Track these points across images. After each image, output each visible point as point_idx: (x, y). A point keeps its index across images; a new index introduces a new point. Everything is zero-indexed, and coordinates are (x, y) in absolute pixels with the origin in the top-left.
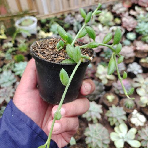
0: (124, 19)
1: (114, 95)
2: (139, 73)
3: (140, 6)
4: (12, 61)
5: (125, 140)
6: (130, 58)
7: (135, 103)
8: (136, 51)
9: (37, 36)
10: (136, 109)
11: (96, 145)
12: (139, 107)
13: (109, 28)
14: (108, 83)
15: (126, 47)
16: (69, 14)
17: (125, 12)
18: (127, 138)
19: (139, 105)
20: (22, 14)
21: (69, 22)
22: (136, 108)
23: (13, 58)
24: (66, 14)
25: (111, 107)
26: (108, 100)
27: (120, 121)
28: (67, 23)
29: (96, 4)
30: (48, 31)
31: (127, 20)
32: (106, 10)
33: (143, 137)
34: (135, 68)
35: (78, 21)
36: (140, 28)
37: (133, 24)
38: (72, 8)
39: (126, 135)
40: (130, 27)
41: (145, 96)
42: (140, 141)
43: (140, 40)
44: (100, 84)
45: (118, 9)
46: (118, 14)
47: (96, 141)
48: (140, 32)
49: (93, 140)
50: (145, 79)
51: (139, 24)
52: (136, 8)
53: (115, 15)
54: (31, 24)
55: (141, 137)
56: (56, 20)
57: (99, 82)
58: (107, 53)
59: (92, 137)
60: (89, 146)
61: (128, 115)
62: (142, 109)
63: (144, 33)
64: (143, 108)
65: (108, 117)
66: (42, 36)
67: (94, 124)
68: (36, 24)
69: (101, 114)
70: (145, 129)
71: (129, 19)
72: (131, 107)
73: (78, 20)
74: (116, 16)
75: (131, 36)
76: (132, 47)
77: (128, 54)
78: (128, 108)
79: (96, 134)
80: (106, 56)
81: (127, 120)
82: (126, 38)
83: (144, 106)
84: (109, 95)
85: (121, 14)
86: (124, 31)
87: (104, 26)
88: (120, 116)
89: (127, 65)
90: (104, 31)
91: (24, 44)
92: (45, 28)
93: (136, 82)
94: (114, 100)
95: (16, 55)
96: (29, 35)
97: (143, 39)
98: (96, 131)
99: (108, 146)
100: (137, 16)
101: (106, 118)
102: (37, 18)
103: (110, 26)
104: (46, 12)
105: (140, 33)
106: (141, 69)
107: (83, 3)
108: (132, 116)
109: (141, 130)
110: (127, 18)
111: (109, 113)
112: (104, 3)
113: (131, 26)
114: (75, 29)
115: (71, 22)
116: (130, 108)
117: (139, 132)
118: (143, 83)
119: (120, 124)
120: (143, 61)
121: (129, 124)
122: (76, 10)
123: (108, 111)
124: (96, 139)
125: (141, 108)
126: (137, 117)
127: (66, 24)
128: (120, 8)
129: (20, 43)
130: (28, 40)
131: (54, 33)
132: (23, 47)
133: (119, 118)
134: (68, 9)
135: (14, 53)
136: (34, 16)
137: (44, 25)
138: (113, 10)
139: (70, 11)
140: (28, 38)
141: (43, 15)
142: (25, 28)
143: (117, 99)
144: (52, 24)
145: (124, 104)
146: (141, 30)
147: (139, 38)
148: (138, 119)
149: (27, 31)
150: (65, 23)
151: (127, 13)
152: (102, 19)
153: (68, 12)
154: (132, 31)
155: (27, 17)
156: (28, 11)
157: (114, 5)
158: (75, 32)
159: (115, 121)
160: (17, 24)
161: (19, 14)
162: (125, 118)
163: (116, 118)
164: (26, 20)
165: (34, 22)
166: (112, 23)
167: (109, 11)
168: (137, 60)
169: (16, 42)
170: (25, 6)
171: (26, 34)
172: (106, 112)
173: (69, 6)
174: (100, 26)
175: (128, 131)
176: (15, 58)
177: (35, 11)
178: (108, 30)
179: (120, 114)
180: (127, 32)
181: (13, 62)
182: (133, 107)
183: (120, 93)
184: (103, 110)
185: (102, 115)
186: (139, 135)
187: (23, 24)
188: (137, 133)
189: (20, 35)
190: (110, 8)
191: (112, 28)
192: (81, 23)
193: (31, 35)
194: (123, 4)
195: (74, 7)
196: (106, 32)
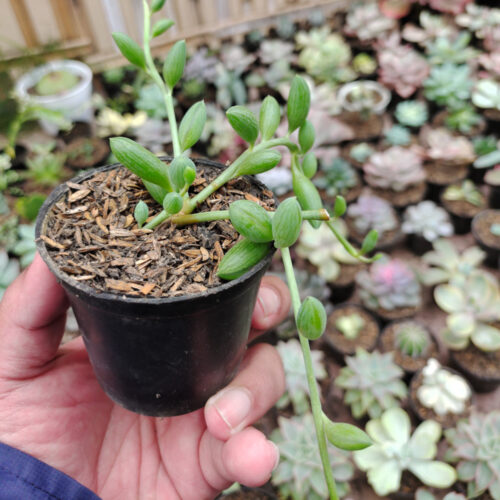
0: (385, 58)
1: (362, 316)
2: (441, 237)
3: (435, 12)
4: (8, 217)
5: (404, 464)
6: (410, 187)
7: (433, 339)
8: (427, 163)
9: (94, 127)
10: (435, 358)
11: (306, 489)
12: (444, 350)
13: (335, 88)
14: (340, 276)
15: (396, 152)
16: (199, 48)
17: (389, 32)
18: (411, 456)
19: (446, 344)
20: (38, 55)
21: (200, 75)
22: (434, 354)
23: (11, 207)
24: (189, 49)
25: (353, 355)
26: (340, 333)
27: (386, 402)
28: (195, 79)
29: (290, 9)
30: (130, 109)
31: (396, 60)
32: (326, 30)
33: (463, 450)
34: (428, 219)
35: (231, 71)
36: (440, 86)
37: (418, 72)
38: (210, 28)
39: (405, 447)
40: (406, 84)
41: (464, 311)
42: (454, 465)
43: (442, 124)
44: (314, 279)
45: (365, 23)
46: (367, 41)
47: (307, 473)
48: (440, 98)
49: (297, 471)
50: (461, 253)
51: (437, 73)
52: (425, 18)
53: (356, 44)
54: (70, 88)
55: (455, 449)
57: (310, 275)
58: (332, 176)
59: (292, 463)
60: (285, 492)
61: (409, 378)
62: (457, 357)
63: (452, 102)
64: (459, 352)
65: (345, 391)
66: (110, 127)
67: (299, 415)
68: (87, 85)
69: (320, 382)
70: (468, 423)
71: (400, 56)
72: (420, 351)
73: (230, 65)
74: (360, 47)
75: (412, 113)
76: (416, 150)
77: (403, 173)
78: (410, 354)
79: (306, 451)
80: (331, 183)
81: (409, 397)
82: (395, 121)
83: (461, 345)
84: (346, 314)
85: (375, 40)
86: (386, 98)
87: (318, 82)
88: (383, 384)
89: (400, 212)
90: (321, 99)
91: (50, 157)
92: (122, 99)
93: (433, 266)
94: (362, 332)
95: (22, 196)
96: (67, 125)
97: (451, 120)
98: (304, 442)
99: (347, 487)
100: (427, 44)
101: (337, 393)
102: (90, 66)
103: (341, 84)
105: (440, 103)
106: (448, 221)
107: (247, 7)
108: (425, 381)
109: (454, 426)
110: (396, 54)
111: (347, 377)
112: (318, 7)
113: (410, 79)
114: (223, 96)
115: (208, 74)
116: (415, 354)
117: (450, 434)
118: (457, 269)
119: (383, 411)
120: (452, 194)
121: (416, 408)
122: (225, 35)
123: (344, 371)
124: (304, 466)
125: (452, 352)
126: (439, 384)
127: (191, 81)
128: (371, 21)
129: (34, 155)
130: (61, 143)
131: (151, 114)
132: (47, 167)
133: (379, 392)
134: (197, 31)
135: (16, 190)
136: (79, 59)
137: (116, 90)
138: (348, 30)
139: (203, 36)
140: (61, 134)
141: (110, 56)
142: (50, 102)
143: (373, 328)
144: (144, 83)
145: (397, 343)
146: (443, 92)
147: (439, 117)
148: (445, 391)
149: (58, 112)
150: (188, 79)
151: (395, 38)
152: (312, 59)
153: (198, 41)
154: (413, 97)
155: (55, 65)
156: (57, 43)
157: (352, 12)
158: (222, 108)
159: (367, 401)
160: (20, 91)
161: (26, 54)
162: (400, 390)
163: (369, 390)
164: (52, 75)
165: (80, 79)
166: (345, 74)
167: (334, 31)
168: (434, 193)
169: (20, 150)
170: (47, 27)
171: (55, 122)
172: (338, 374)
173: (200, 21)
175: (412, 434)
176: (20, 205)
177: (83, 41)
178: (332, 95)
179: (383, 378)
180: (396, 99)
181: (13, 221)
182: (424, 351)
183: (380, 308)
184: (327, 369)
185: (325, 385)
186: (449, 445)
187: (43, 87)
188: (442, 438)
189: (32, 125)
190: (338, 21)
191: (346, 90)
192: (244, 76)
193: (73, 123)
194: (380, 8)
195: (218, 24)
196: (326, 103)
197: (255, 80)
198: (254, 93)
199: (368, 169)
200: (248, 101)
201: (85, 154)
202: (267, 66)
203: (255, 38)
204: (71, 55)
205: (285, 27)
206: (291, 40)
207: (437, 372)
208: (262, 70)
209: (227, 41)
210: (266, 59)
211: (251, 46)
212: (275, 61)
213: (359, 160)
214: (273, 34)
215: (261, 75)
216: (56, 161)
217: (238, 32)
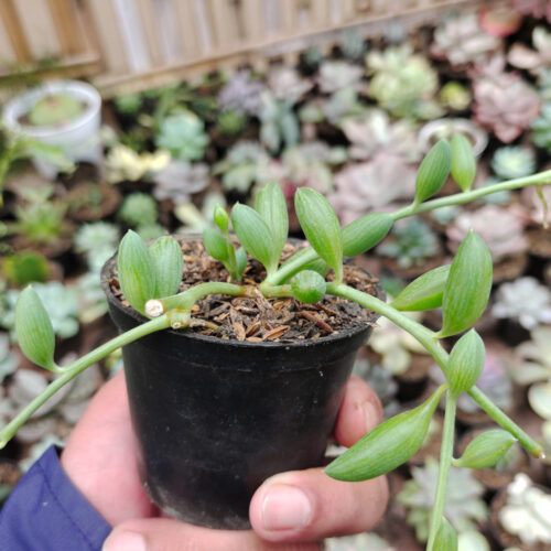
0: (483, 89)
2: (542, 324)
6: (506, 259)
7: (524, 450)
8: (531, 228)
9: (103, 169)
10: (525, 472)
12: (536, 464)
13: (416, 127)
14: (410, 369)
15: (489, 213)
16: (240, 69)
17: (490, 54)
20: (29, 74)
21: (240, 106)
22: (524, 468)
24: (228, 72)
25: (421, 465)
27: (460, 523)
28: (234, 110)
29: (360, 20)
30: (149, 146)
31: (498, 92)
32: (407, 49)
34: (527, 301)
35: (280, 102)
37: (525, 110)
38: (254, 43)
40: (508, 124)
44: (377, 371)
45: (458, 42)
46: (460, 65)
52: (539, 36)
53: (446, 70)
54: (72, 118)
56: (186, 98)
57: (372, 365)
58: (405, 242)
61: (491, 497)
65: (408, 509)
66: (123, 171)
68: (93, 115)
71: (504, 88)
72: (506, 464)
73: (280, 94)
74: (450, 74)
75: (514, 163)
76: (516, 211)
77: (498, 240)
80: (405, 250)
81: (489, 518)
82: (491, 173)
85: (471, 64)
86: (481, 141)
87: (393, 118)
88: (458, 501)
90: (396, 141)
91: (47, 207)
92: (138, 134)
93: (529, 360)
94: (434, 438)
95: (13, 254)
96: (68, 166)
100: (541, 72)
101: (398, 511)
102: (99, 89)
103: (423, 122)
104: (139, 63)
107: (304, 15)
108: (510, 501)
110: (497, 84)
111: (412, 492)
112: (397, 18)
113: (515, 118)
114: (269, 134)
115: (250, 104)
116: (499, 468)
121: (497, 534)
122: (274, 53)
123: (410, 485)
125: (547, 467)
126: (527, 505)
127: (228, 112)
128: (468, 38)
129: (26, 203)
130: (61, 190)
131: (175, 155)
132: (43, 218)
133: (452, 511)
134: (237, 47)
135: (5, 247)
136: (84, 79)
137: (130, 122)
138: (436, 50)
139: (247, 54)
140: (62, 178)
141: (126, 77)
142: (46, 135)
144: (168, 114)
148: (535, 515)
149: (57, 148)
150: (224, 110)
151: (498, 62)
152: (387, 88)
153: (239, 61)
154: (517, 142)
155: (54, 87)
156: (56, 58)
157: (443, 26)
158: (268, 150)
161: (16, 72)
162: (478, 510)
164: (50, 100)
165: (85, 106)
166: (429, 108)
167: (417, 51)
170: (43, 35)
171: (55, 161)
172: (401, 488)
173: (242, 33)
174: (378, 122)
177: (89, 57)
178: (410, 136)
179: (457, 494)
180: (494, 144)
182: (512, 464)
183: (458, 409)
187: (37, 117)
189: (24, 165)
190: (423, 39)
191: (429, 130)
192: (297, 108)
193: (76, 164)
194: (480, 22)
195: (264, 39)
196: (402, 147)
197: (311, 113)
198: (309, 131)
199: (453, 234)
200: (301, 140)
201: (91, 203)
202: (328, 96)
203: (314, 57)
204: (74, 74)
205: (353, 44)
206: (360, 61)
207: (527, 490)
208: (320, 102)
209: (277, 62)
210: (326, 87)
211: (307, 68)
212: (338, 89)
213: (443, 222)
214: (337, 54)
215: (319, 107)
216: (54, 212)
217: (291, 48)
